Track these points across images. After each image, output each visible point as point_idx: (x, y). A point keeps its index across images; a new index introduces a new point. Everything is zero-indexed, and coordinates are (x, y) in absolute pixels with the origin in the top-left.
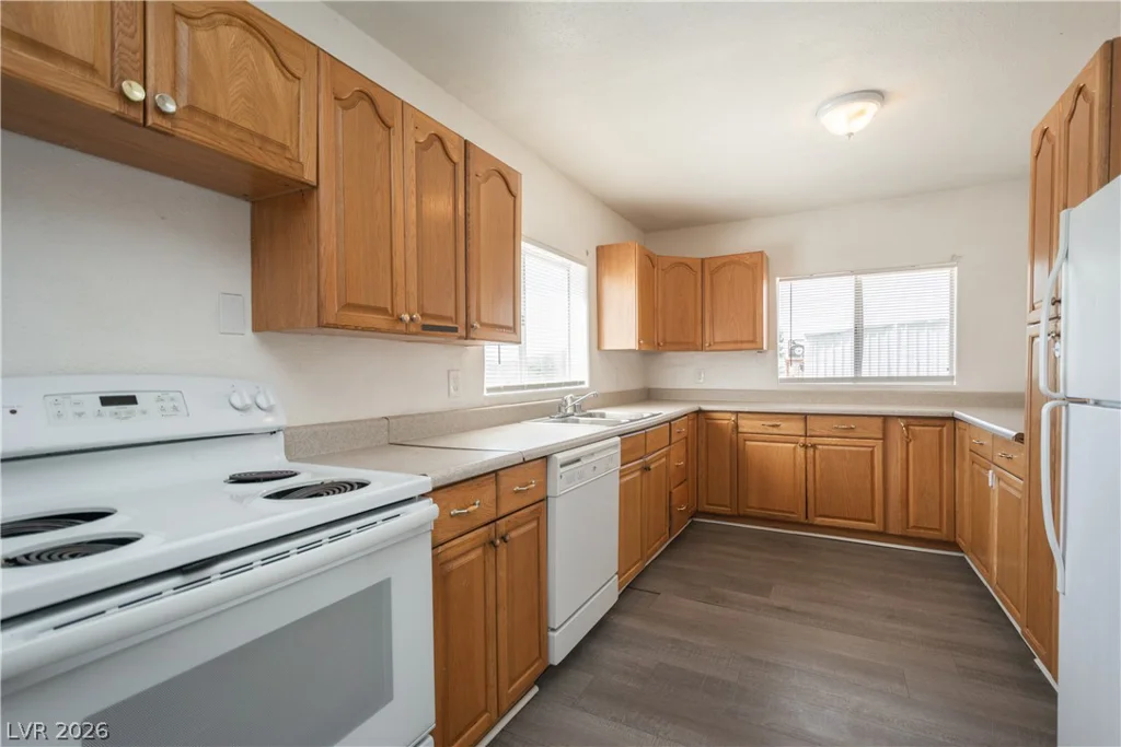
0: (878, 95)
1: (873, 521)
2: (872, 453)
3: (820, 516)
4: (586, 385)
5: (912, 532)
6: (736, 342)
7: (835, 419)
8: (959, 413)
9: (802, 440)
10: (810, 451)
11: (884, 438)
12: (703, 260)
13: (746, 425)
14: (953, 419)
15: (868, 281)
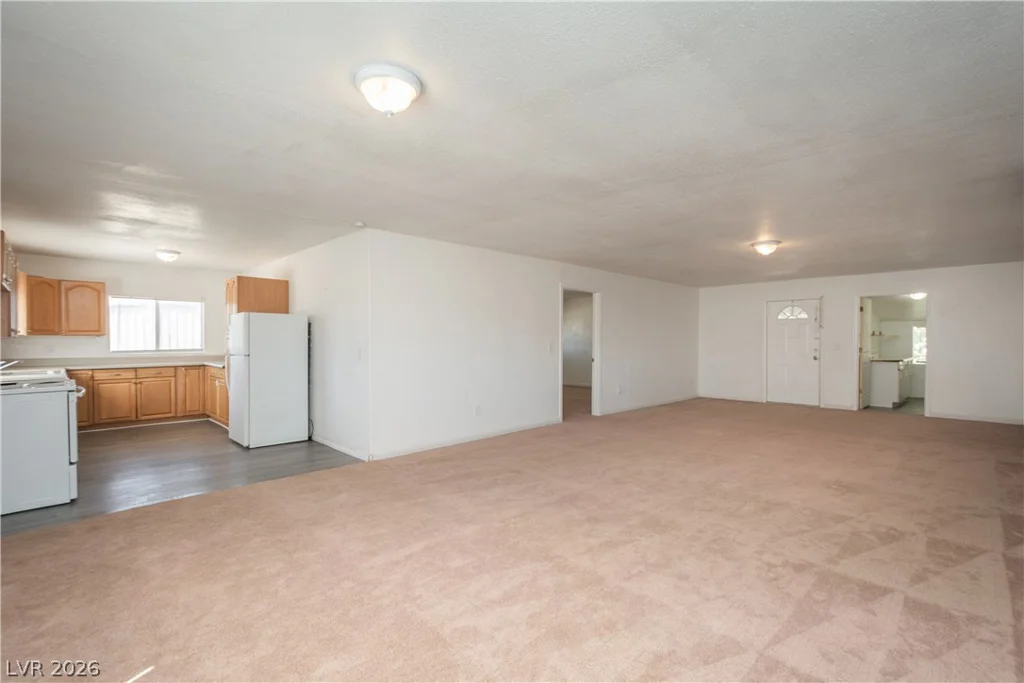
0: (178, 253)
1: (170, 413)
2: (170, 384)
3: (145, 416)
5: (187, 414)
6: (87, 331)
7: (152, 369)
8: (206, 364)
9: (134, 381)
10: (139, 386)
11: (175, 376)
12: (59, 281)
13: (98, 376)
14: (204, 366)
15: (161, 302)
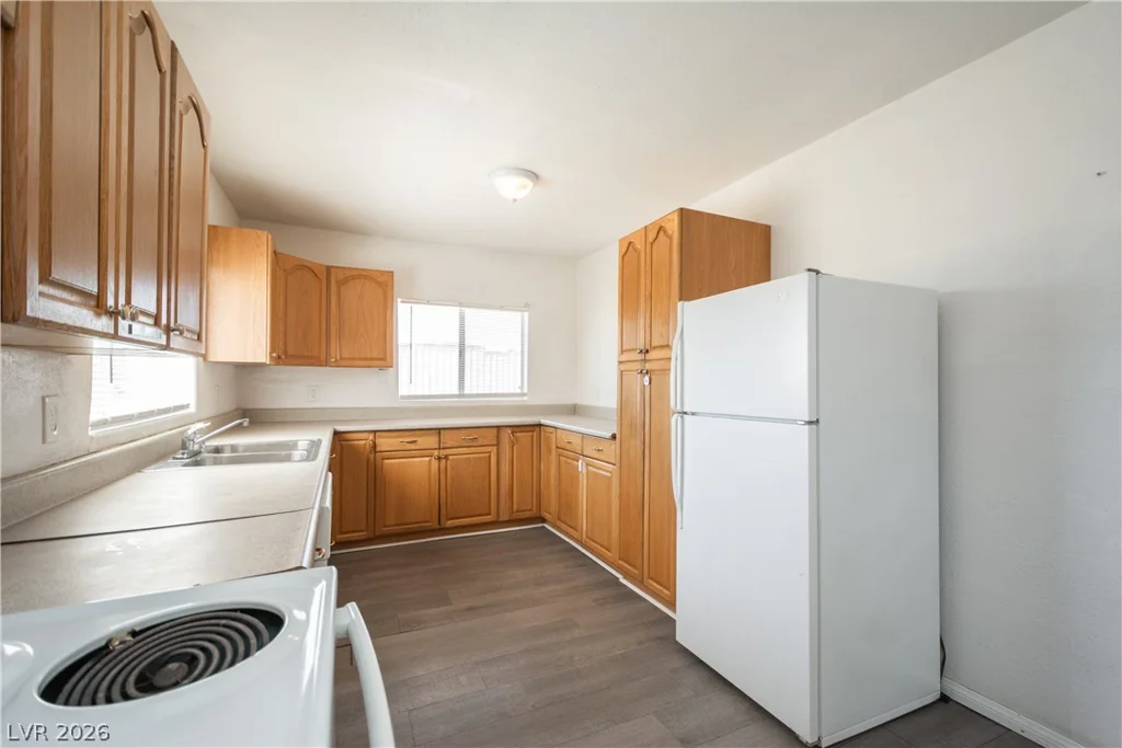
1: (489, 514)
2: (490, 457)
3: (452, 519)
4: (192, 409)
5: (515, 516)
6: (366, 359)
7: (464, 431)
8: (543, 421)
9: (436, 453)
10: (443, 462)
11: (498, 445)
12: (329, 269)
13: (384, 444)
14: (540, 425)
15: (469, 312)
